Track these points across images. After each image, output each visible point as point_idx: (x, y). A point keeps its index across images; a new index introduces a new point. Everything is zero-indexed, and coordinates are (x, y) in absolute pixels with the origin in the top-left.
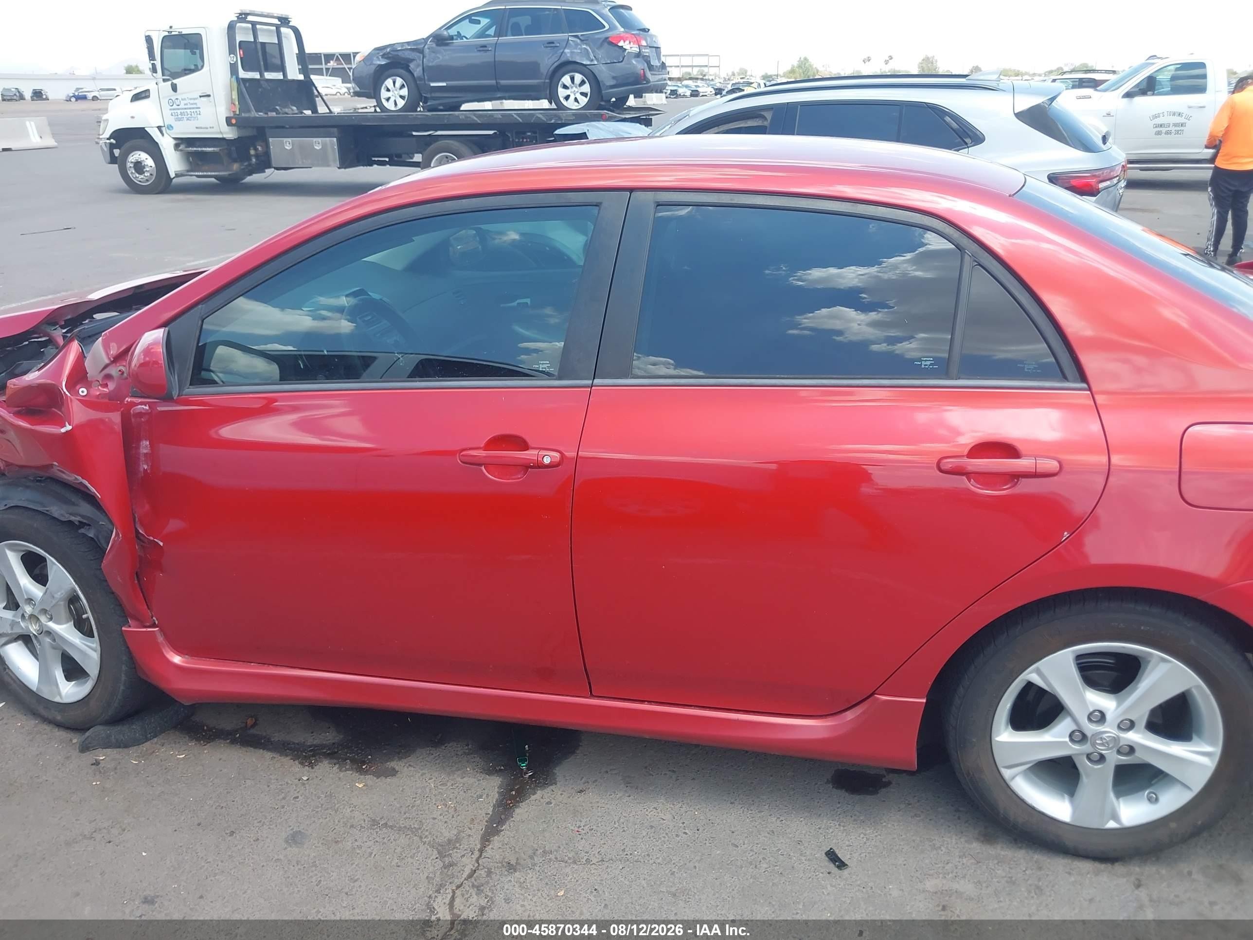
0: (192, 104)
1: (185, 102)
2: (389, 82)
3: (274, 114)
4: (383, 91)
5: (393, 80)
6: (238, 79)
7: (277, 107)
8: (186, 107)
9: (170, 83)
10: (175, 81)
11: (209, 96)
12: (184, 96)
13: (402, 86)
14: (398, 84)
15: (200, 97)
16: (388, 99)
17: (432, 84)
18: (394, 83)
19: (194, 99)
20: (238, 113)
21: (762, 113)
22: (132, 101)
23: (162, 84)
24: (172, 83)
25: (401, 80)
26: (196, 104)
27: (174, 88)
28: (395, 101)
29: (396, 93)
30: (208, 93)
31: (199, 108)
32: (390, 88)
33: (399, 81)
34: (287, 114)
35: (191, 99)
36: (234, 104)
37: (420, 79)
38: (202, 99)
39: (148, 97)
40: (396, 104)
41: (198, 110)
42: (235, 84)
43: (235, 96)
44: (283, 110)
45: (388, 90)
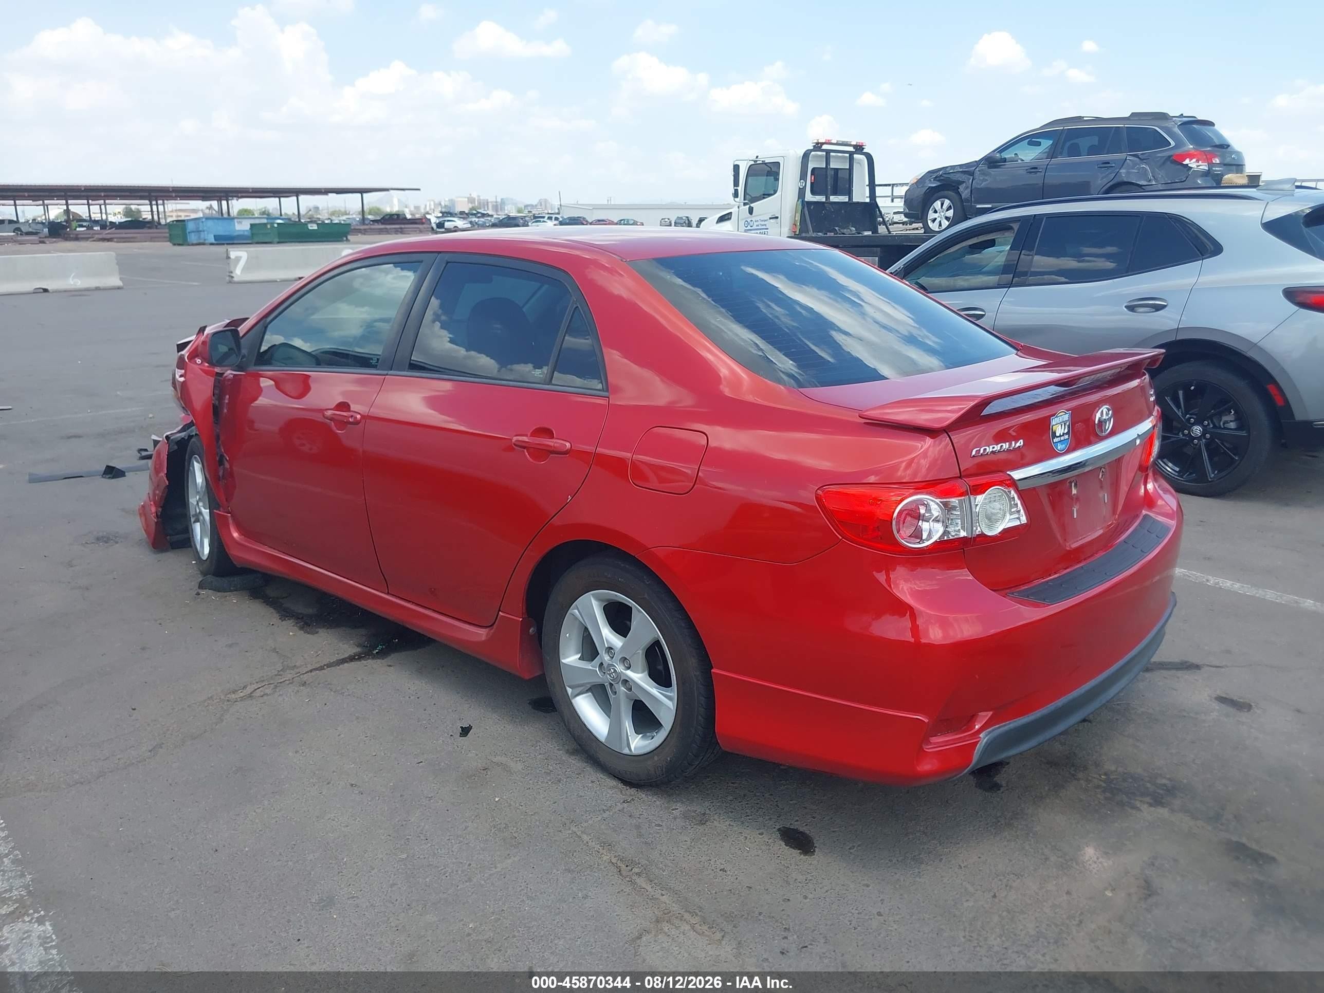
0: (763, 225)
1: (757, 223)
2: (937, 205)
3: (832, 234)
4: (931, 212)
5: (941, 201)
6: (803, 201)
7: (836, 228)
8: (757, 228)
9: (748, 206)
10: (752, 205)
11: (777, 218)
12: (758, 219)
13: (949, 208)
14: (945, 206)
15: (770, 218)
16: (934, 220)
17: (978, 206)
18: (942, 205)
19: (766, 220)
20: (797, 233)
21: (1011, 225)
22: (717, 222)
23: (742, 207)
24: (750, 206)
25: (949, 201)
26: (766, 225)
27: (751, 211)
28: (940, 222)
29: (942, 214)
30: (777, 216)
31: (767, 229)
32: (937, 209)
33: (947, 202)
34: (843, 234)
35: (762, 221)
36: (795, 225)
37: (967, 200)
38: (771, 220)
39: (729, 219)
40: (940, 225)
41: (766, 231)
42: (800, 207)
43: (798, 218)
44: (842, 230)
45: (936, 212)
